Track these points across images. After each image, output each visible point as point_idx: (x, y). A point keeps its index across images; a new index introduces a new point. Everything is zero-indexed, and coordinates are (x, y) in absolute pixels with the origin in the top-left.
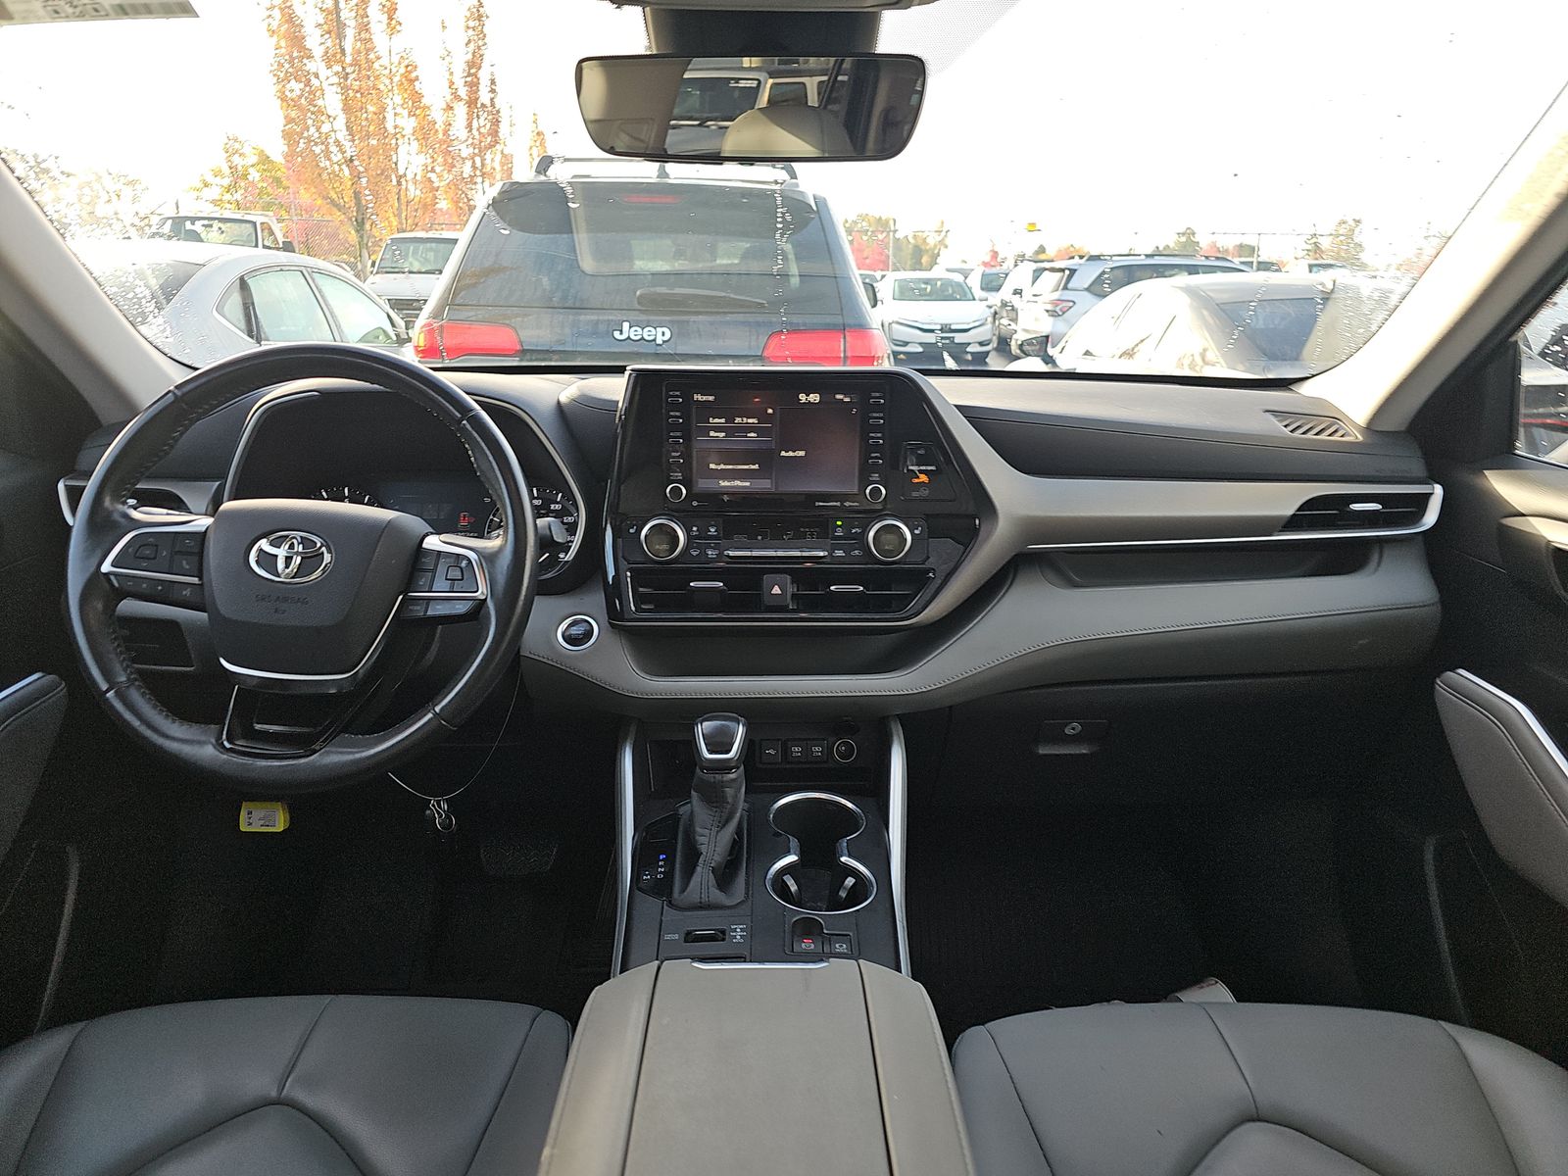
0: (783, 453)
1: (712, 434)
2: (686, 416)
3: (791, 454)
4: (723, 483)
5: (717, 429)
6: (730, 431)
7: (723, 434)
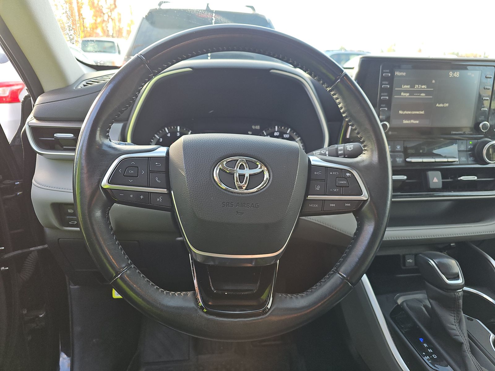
0: (437, 105)
1: (402, 94)
2: (391, 84)
3: (441, 105)
4: (405, 122)
5: (406, 91)
6: (411, 93)
7: (408, 94)
